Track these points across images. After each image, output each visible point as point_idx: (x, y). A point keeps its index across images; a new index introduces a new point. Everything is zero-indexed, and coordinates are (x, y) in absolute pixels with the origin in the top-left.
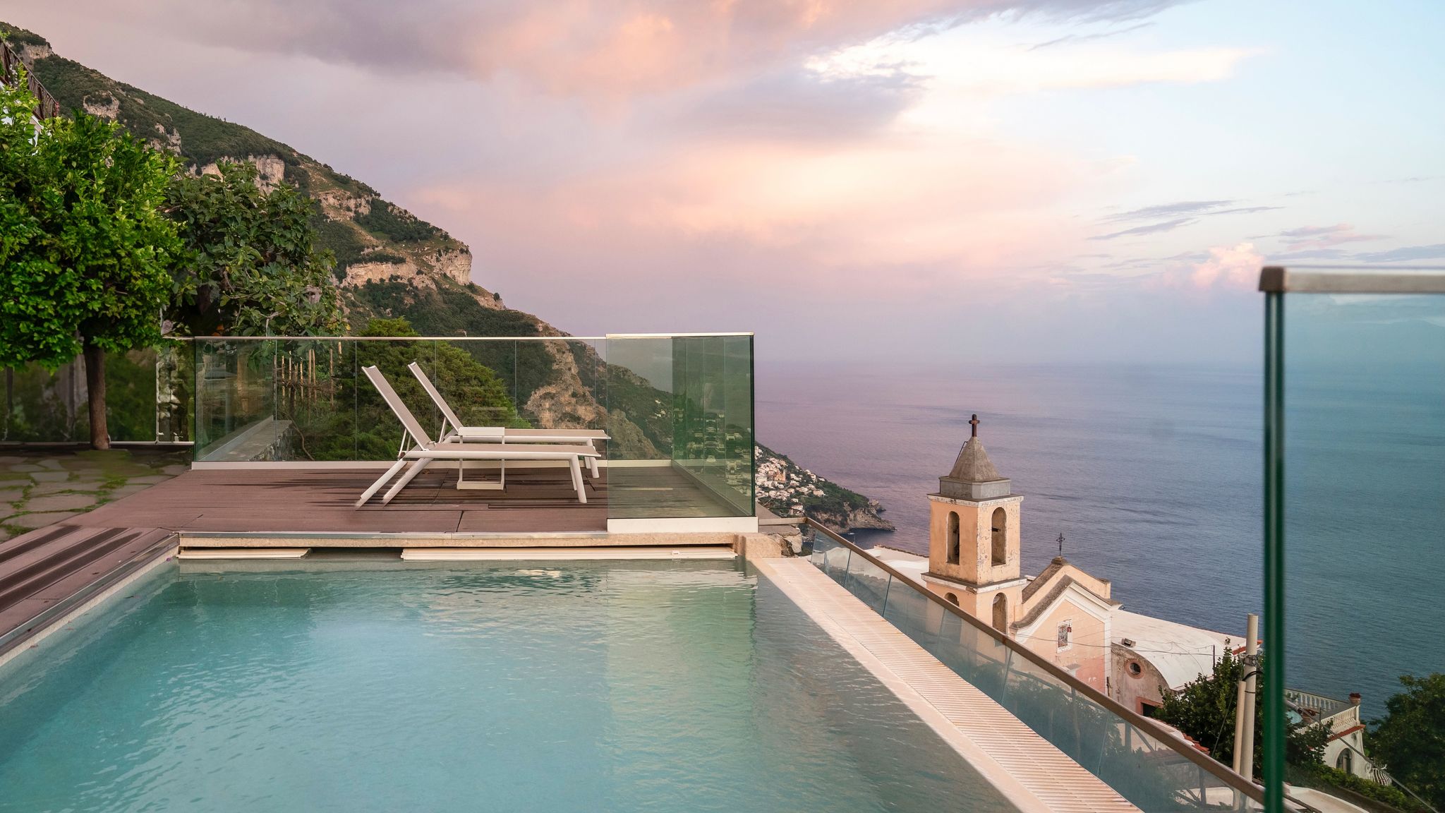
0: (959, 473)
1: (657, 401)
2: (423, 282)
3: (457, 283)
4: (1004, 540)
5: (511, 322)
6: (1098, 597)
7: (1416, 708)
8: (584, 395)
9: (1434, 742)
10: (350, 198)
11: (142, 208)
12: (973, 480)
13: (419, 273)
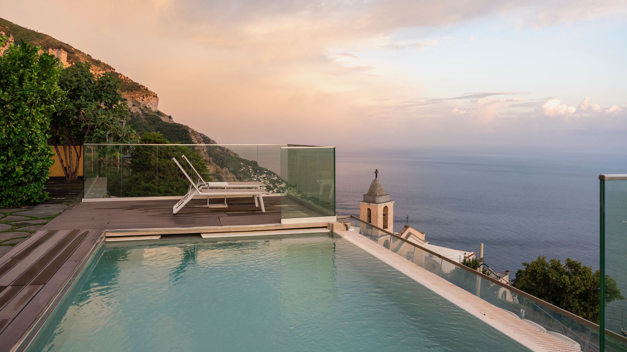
0: (371, 193)
1: (241, 163)
2: (135, 110)
3: (151, 111)
4: (387, 219)
5: (177, 129)
6: (420, 239)
7: (527, 274)
8: (209, 161)
9: (532, 286)
10: (100, 70)
11: (53, 86)
12: (376, 195)
13: (134, 106)
